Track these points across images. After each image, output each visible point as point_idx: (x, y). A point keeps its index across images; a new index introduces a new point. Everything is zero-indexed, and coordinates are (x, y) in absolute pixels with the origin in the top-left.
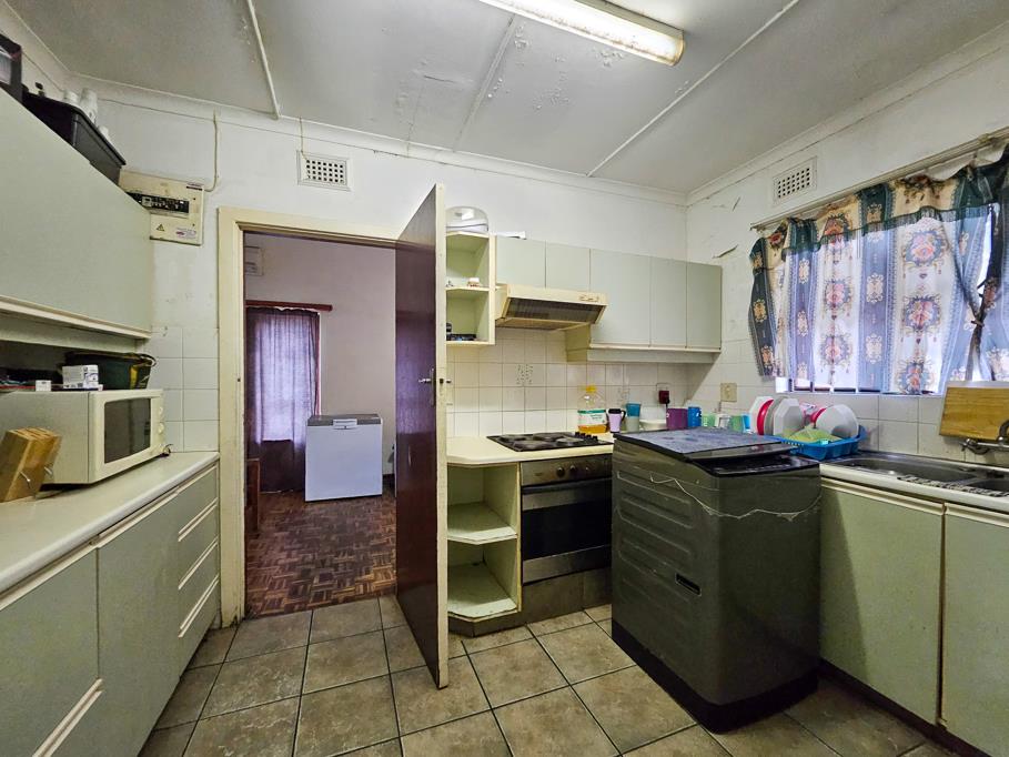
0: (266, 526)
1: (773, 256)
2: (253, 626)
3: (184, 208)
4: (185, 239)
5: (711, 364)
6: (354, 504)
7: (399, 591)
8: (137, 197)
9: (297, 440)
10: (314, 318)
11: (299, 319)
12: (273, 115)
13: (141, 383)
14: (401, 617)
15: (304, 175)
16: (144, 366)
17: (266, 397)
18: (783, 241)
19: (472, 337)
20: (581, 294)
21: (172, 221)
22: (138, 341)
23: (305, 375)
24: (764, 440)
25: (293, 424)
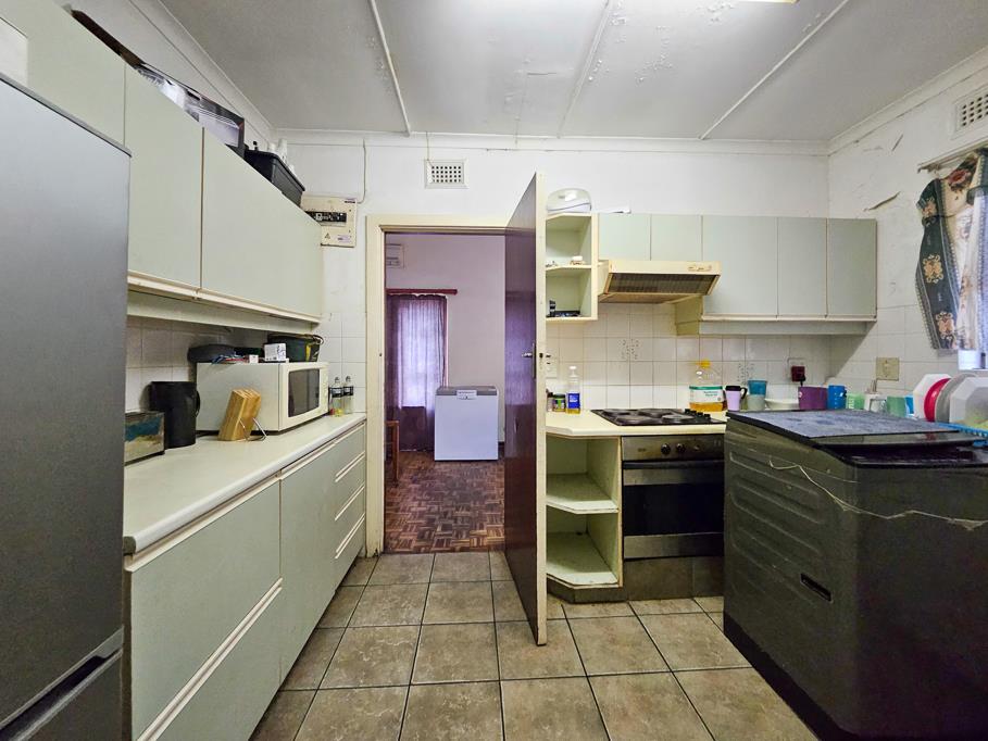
0: (404, 479)
1: (954, 200)
2: (389, 559)
3: (343, 218)
4: (345, 244)
5: (863, 336)
6: (474, 466)
7: (506, 548)
8: (312, 214)
9: (429, 408)
10: (442, 301)
11: (430, 302)
12: (406, 133)
13: (314, 358)
14: (508, 573)
15: (430, 180)
16: (315, 343)
17: (405, 370)
18: (969, 179)
19: (576, 313)
20: (691, 264)
21: (335, 229)
22: (313, 325)
23: (435, 350)
24: (934, 427)
25: (426, 393)
